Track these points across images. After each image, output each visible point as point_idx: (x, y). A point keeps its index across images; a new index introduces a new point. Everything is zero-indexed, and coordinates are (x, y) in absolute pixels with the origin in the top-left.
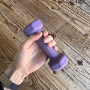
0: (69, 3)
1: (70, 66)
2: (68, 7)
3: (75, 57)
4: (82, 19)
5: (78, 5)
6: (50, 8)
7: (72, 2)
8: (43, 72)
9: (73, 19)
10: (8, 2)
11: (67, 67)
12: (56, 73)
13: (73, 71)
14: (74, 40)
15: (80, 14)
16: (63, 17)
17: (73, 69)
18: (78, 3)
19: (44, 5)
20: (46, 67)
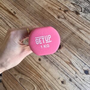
0: (75, 12)
1: (77, 76)
2: (74, 17)
3: (82, 67)
4: (87, 28)
5: (83, 14)
6: (56, 17)
7: (77, 11)
8: (52, 82)
9: (78, 29)
10: (12, 10)
11: (75, 77)
12: (64, 83)
13: (80, 80)
14: (80, 49)
15: (85, 24)
16: (69, 26)
17: (80, 79)
18: (83, 12)
19: (49, 14)
20: (54, 78)
